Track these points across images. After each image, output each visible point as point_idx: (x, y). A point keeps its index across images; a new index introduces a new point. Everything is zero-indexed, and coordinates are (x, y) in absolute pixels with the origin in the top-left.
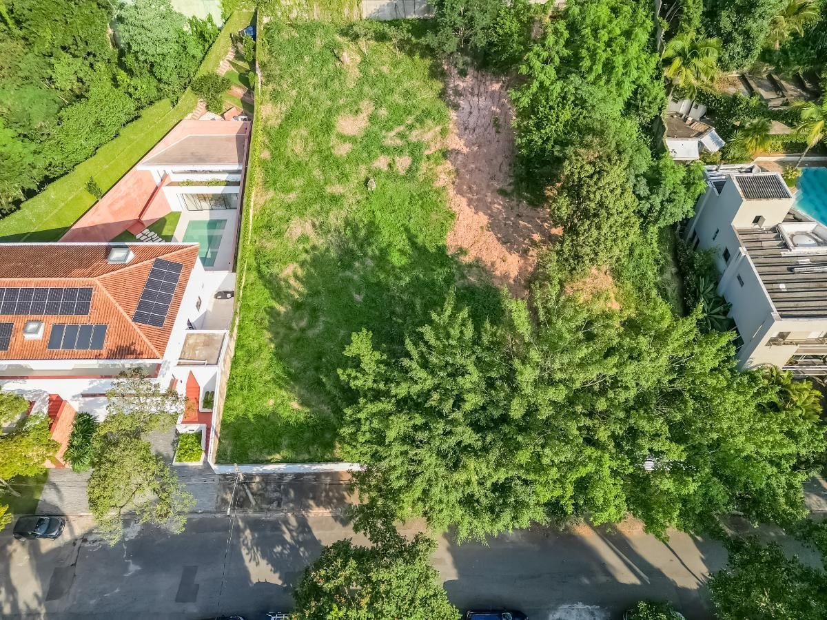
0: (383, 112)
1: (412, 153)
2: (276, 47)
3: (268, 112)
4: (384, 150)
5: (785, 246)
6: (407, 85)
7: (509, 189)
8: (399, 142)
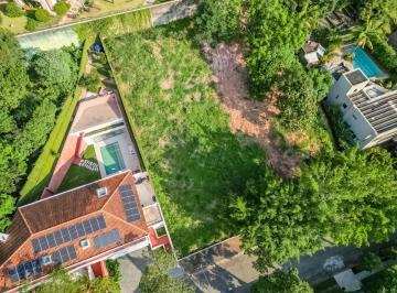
0: (180, 73)
1: (200, 90)
2: (116, 53)
3: (124, 88)
4: (186, 92)
5: (367, 99)
6: (185, 56)
7: (248, 96)
8: (191, 86)
